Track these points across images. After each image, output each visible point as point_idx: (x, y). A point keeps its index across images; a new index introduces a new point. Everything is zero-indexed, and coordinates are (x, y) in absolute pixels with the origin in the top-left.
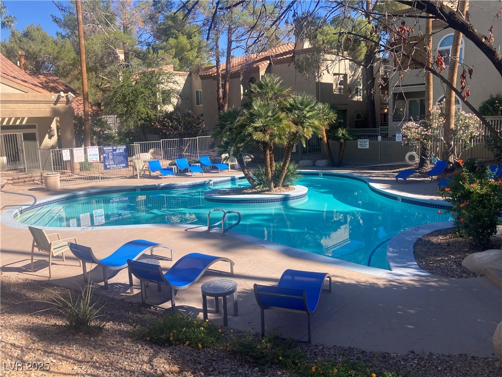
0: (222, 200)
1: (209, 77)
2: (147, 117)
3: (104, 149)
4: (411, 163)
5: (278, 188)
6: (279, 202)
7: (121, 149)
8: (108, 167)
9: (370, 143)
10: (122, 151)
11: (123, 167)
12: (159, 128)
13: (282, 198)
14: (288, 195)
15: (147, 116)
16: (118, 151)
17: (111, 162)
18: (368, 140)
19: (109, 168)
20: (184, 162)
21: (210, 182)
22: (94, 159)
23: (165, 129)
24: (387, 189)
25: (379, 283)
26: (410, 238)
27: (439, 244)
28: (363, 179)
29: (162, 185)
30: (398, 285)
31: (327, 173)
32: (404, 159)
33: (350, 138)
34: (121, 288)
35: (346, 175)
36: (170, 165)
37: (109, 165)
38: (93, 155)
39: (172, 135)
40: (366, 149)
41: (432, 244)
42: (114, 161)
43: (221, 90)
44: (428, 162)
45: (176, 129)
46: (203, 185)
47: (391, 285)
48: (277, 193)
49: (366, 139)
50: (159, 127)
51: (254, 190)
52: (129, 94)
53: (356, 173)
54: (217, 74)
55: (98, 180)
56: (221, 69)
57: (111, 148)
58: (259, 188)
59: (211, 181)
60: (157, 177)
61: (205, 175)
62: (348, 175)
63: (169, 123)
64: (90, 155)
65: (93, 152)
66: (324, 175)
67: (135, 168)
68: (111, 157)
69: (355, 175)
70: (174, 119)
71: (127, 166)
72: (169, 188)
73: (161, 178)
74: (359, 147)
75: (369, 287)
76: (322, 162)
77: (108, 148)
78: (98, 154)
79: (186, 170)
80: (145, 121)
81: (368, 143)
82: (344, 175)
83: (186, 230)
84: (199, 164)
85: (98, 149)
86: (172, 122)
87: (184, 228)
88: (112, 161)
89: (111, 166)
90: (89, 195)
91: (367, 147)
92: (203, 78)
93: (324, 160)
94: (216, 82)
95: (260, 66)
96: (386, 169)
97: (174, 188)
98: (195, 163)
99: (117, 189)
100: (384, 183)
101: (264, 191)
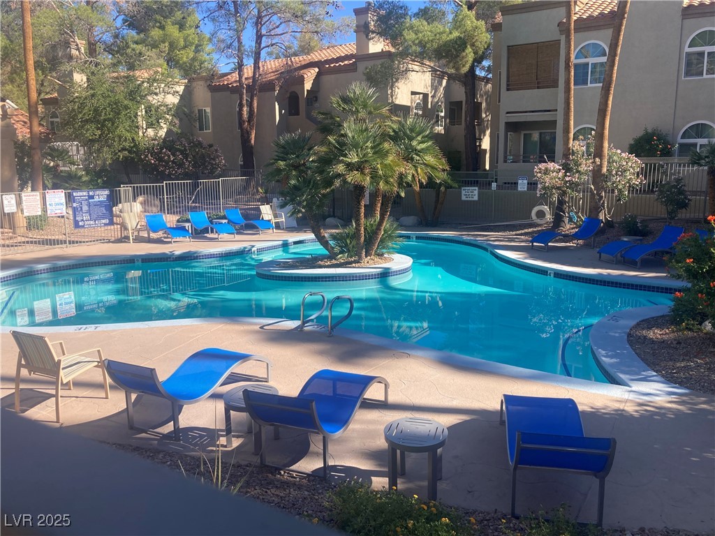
0: (289, 277)
1: (225, 88)
2: (134, 146)
3: (74, 194)
4: (539, 221)
5: (369, 257)
6: (373, 280)
7: (102, 195)
8: (81, 224)
9: (479, 192)
10: (103, 199)
11: (105, 224)
12: (154, 164)
13: (381, 274)
14: (389, 268)
15: (132, 145)
16: (96, 199)
17: (86, 217)
18: (477, 188)
19: (83, 226)
20: (201, 217)
21: (253, 249)
22: (57, 212)
23: (162, 165)
24: (526, 258)
25: (626, 408)
26: (616, 333)
27: (664, 342)
28: (481, 245)
29: (177, 253)
30: (657, 410)
31: (423, 236)
32: (529, 217)
33: (454, 185)
34: (201, 436)
35: (451, 238)
36: (178, 221)
37: (82, 220)
38: (57, 204)
39: (173, 175)
40: (474, 201)
41: (652, 341)
42: (90, 214)
43: (245, 109)
44: (566, 220)
45: (181, 165)
46: (241, 253)
47: (646, 410)
48: (370, 266)
49: (474, 186)
50: (153, 162)
51: (334, 262)
52: (105, 109)
53: (466, 236)
54: (240, 84)
55: (64, 246)
56: (246, 76)
57: (85, 194)
58: (342, 258)
59: (253, 246)
60: (159, 241)
61: (238, 237)
62: (455, 239)
63: (169, 157)
64: (50, 205)
65: (57, 199)
66: (418, 238)
67: (124, 226)
68: (85, 208)
69: (465, 238)
70: (178, 150)
71: (111, 223)
72: (188, 258)
73: (170, 242)
74: (464, 198)
75: (616, 416)
76: (410, 220)
77: (81, 194)
78: (65, 203)
79: (206, 230)
80: (130, 152)
81: (476, 192)
82: (449, 238)
83: (261, 328)
84: (226, 221)
85: (63, 194)
86: (174, 155)
87: (256, 324)
88: (87, 214)
89: (86, 223)
90: (55, 270)
91: (476, 198)
92: (214, 89)
93: (412, 217)
94: (236, 96)
95: (305, 76)
96: (504, 231)
97: (196, 258)
98: (217, 219)
99: (100, 260)
100: (516, 251)
101: (351, 263)
